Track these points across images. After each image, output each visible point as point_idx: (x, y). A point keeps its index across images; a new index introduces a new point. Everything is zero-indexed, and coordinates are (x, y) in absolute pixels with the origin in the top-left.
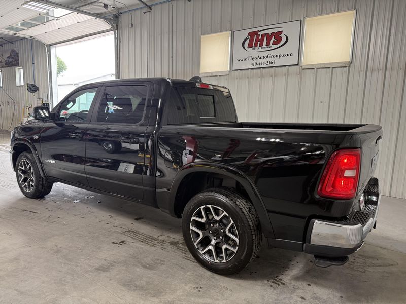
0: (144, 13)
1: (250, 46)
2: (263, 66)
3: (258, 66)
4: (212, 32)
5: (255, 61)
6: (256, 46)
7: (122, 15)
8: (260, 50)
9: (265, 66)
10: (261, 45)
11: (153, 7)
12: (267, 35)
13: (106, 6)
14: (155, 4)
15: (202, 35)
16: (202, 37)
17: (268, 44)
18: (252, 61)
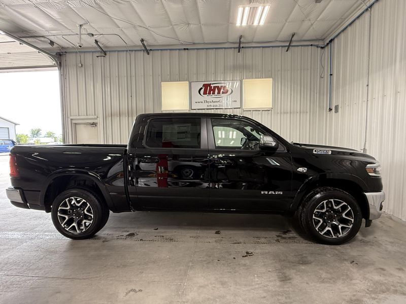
0: (98, 57)
1: (205, 93)
2: (216, 107)
3: (212, 107)
4: (171, 80)
5: (210, 104)
6: (209, 93)
7: (67, 55)
8: (213, 96)
9: (218, 107)
10: (214, 93)
11: (108, 53)
12: (218, 87)
13: (52, 43)
14: (110, 51)
15: (162, 81)
16: (162, 83)
17: (219, 93)
18: (207, 104)
